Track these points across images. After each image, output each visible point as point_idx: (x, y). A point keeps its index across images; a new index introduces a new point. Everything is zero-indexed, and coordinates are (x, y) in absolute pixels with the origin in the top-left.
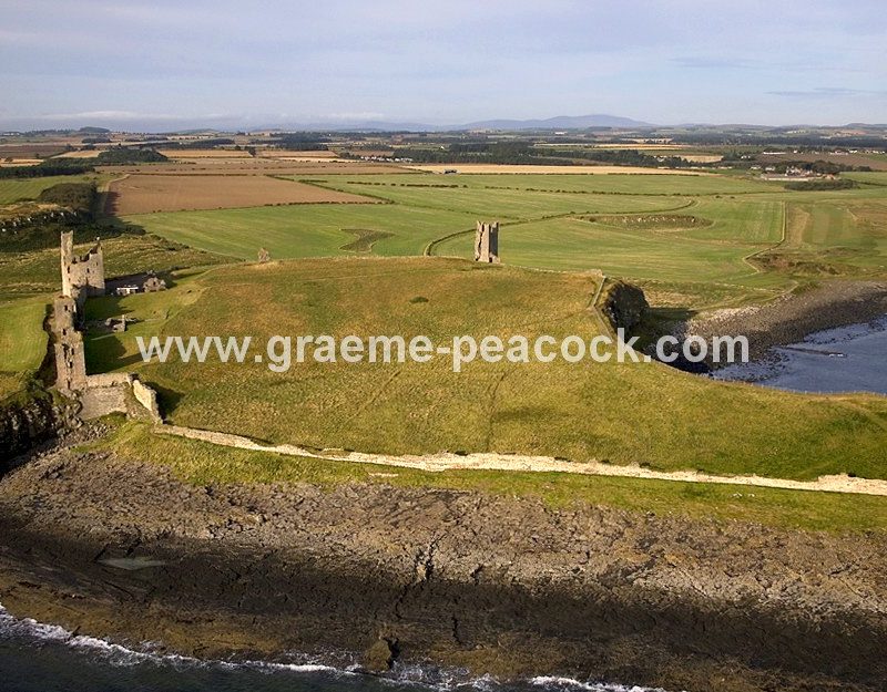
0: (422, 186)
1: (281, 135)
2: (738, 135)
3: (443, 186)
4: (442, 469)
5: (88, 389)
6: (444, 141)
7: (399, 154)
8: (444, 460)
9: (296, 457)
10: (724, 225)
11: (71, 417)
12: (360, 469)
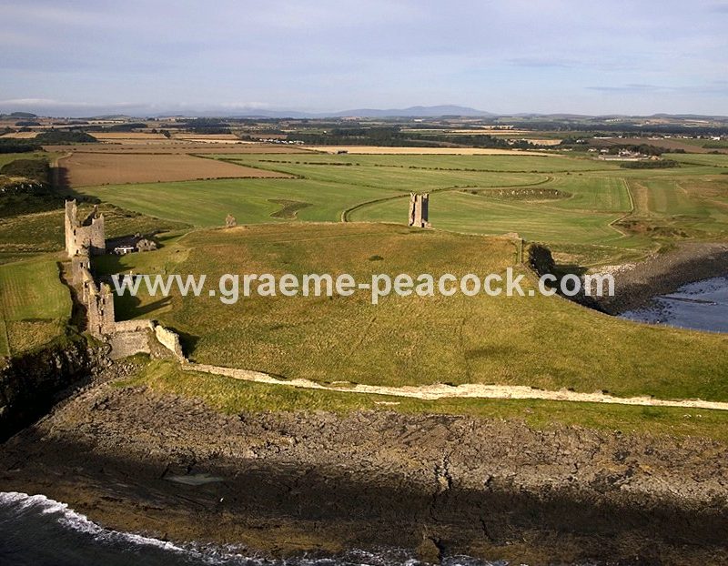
0: (321, 164)
1: (186, 121)
2: (566, 123)
3: (339, 164)
4: (436, 397)
5: (116, 333)
6: (324, 126)
7: (291, 137)
8: (438, 390)
9: (310, 389)
10: (582, 197)
11: (103, 358)
12: (367, 398)
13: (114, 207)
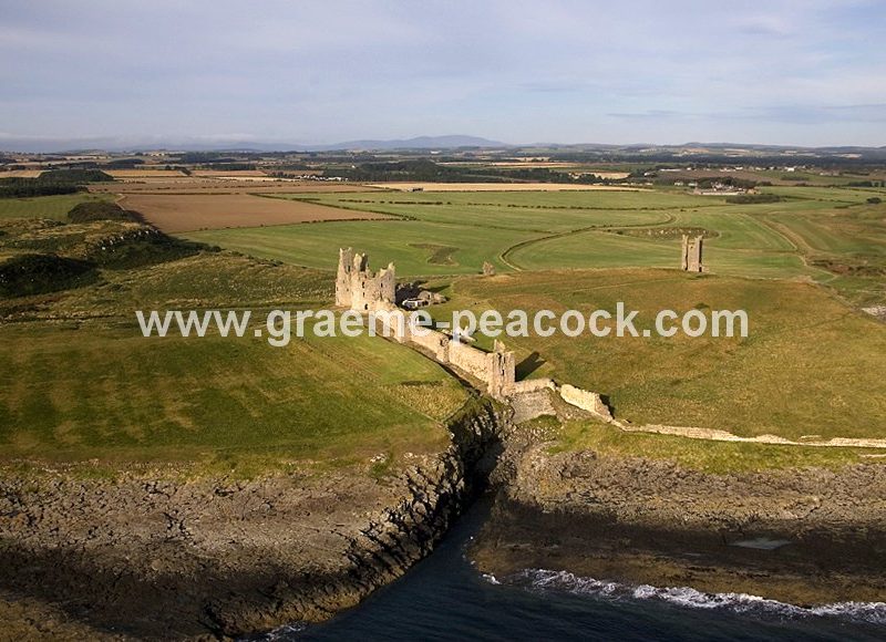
0: (408, 203)
3: (429, 204)
5: (517, 395)
10: (730, 236)
11: (508, 422)
12: (848, 451)
13: (241, 255)
